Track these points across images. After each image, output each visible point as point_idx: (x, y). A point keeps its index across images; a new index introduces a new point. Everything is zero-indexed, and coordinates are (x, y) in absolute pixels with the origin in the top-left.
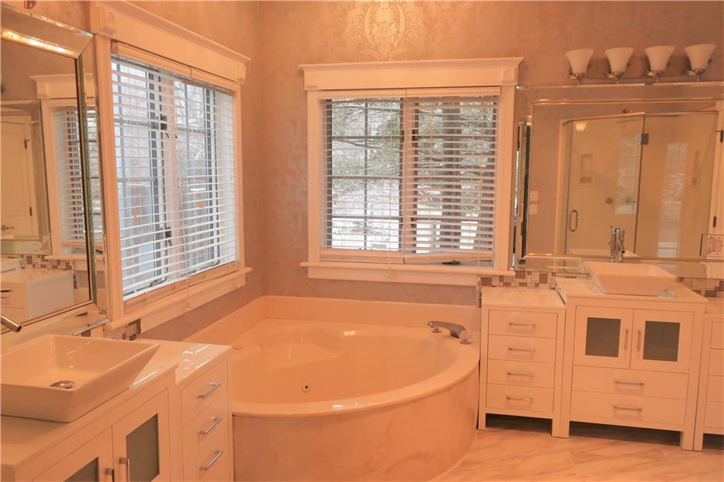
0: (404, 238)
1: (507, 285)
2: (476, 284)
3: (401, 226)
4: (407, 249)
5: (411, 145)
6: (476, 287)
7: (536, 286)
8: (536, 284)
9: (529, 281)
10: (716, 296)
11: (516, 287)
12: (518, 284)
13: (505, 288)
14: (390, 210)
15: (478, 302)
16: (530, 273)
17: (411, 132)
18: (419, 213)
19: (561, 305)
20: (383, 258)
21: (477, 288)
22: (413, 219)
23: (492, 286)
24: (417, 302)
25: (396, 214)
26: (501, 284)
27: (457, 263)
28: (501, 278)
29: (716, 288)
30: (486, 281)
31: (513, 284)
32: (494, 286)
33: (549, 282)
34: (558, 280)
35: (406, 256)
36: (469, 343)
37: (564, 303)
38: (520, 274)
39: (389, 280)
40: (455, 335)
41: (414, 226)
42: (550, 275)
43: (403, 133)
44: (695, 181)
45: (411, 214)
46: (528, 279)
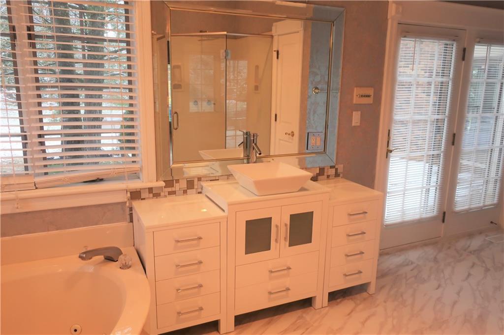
0: (32, 159)
1: (157, 195)
2: (126, 200)
3: (25, 145)
4: (37, 171)
5: (27, 44)
6: (126, 202)
7: (184, 193)
8: (184, 191)
9: (177, 189)
10: (317, 181)
11: (165, 196)
12: (167, 194)
13: (155, 199)
14: (8, 126)
15: (128, 217)
16: (177, 181)
17: (26, 28)
18: (45, 128)
19: (221, 213)
20: (6, 185)
21: (128, 204)
22: (40, 136)
23: (142, 199)
24: (57, 230)
25: (18, 130)
26: (151, 195)
27: (101, 180)
28: (150, 190)
29: (317, 174)
30: (136, 195)
31: (162, 194)
32: (144, 199)
33: (196, 187)
34: (204, 184)
35: (37, 180)
36: (130, 267)
37: (224, 211)
38: (169, 183)
39: (18, 211)
40: (110, 259)
41: (42, 144)
42: (196, 181)
43: (13, 28)
44: (256, 88)
45: (37, 130)
46: (177, 187)
